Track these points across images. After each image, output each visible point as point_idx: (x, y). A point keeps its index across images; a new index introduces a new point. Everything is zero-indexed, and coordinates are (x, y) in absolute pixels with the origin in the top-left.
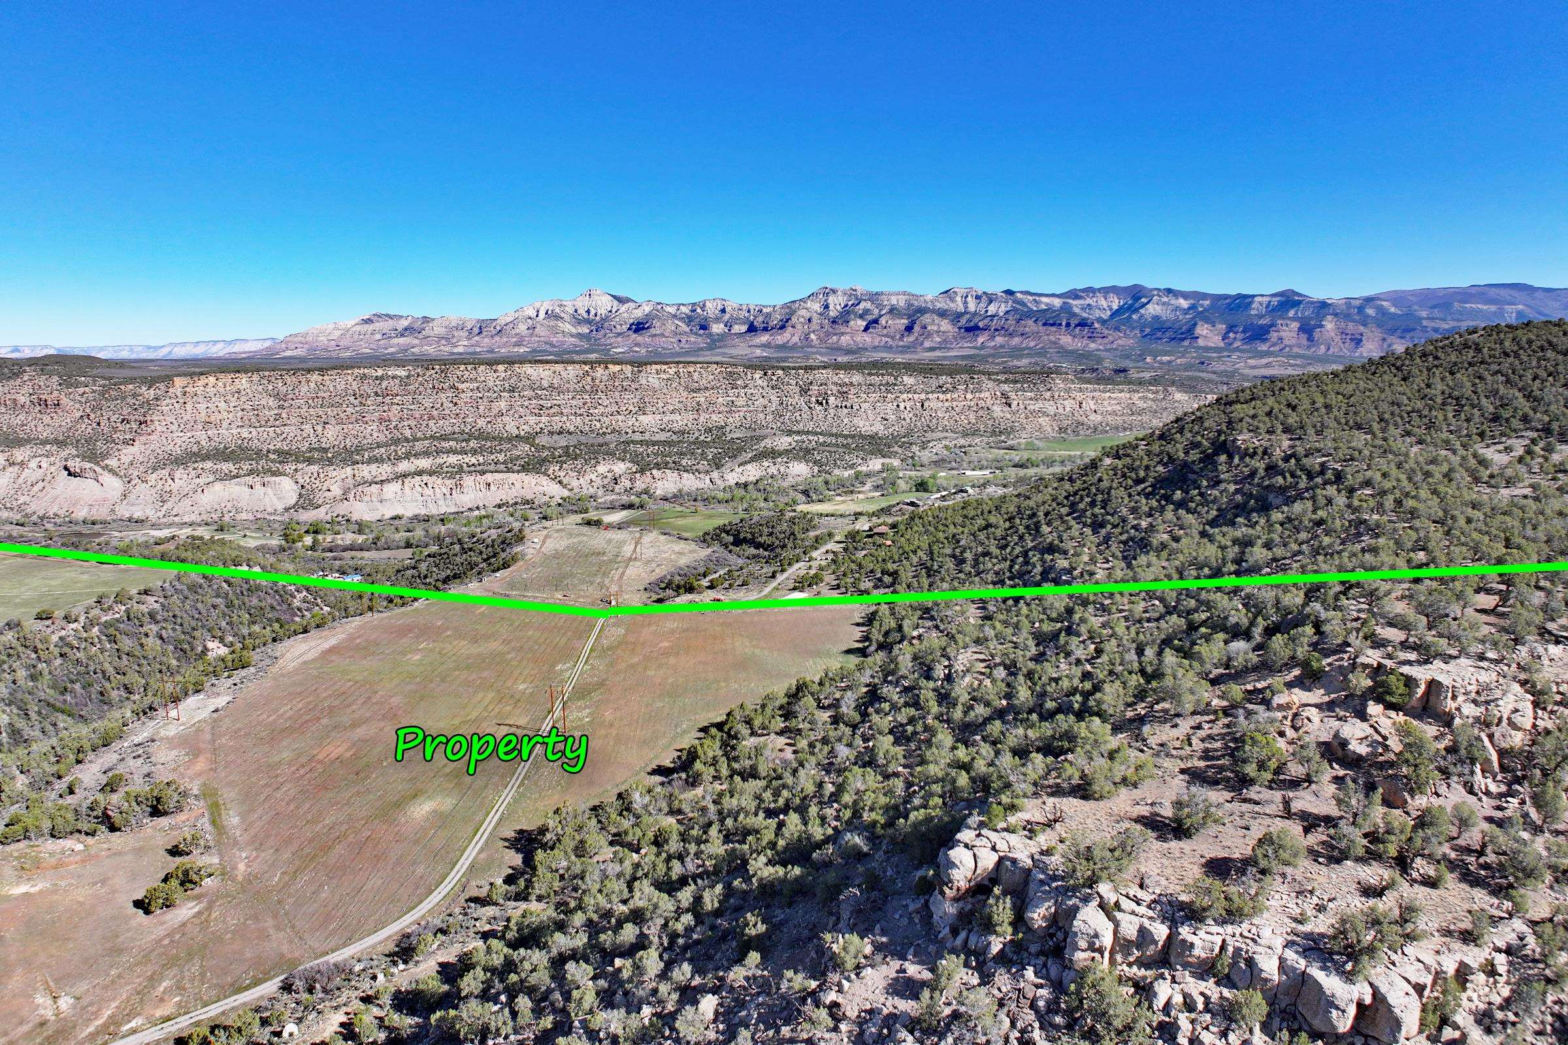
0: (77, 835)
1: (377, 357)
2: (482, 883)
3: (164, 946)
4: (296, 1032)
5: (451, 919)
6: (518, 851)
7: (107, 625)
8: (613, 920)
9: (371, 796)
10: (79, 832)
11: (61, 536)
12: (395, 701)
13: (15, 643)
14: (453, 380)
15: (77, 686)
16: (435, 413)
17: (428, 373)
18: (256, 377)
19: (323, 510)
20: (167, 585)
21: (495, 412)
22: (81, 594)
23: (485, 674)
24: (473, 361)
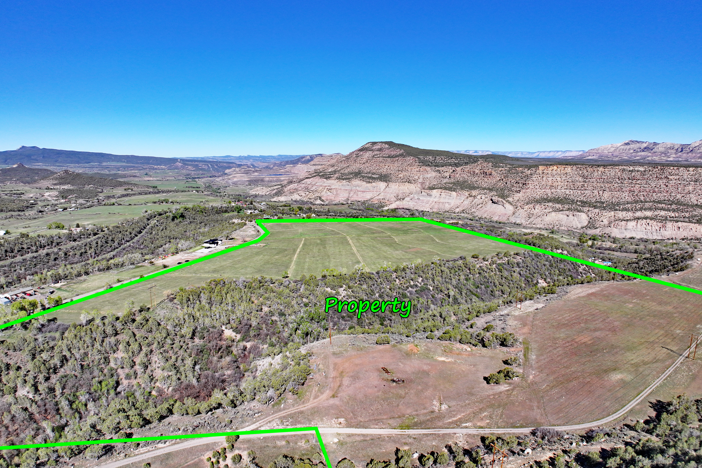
0: (469, 344)
1: (631, 161)
2: (634, 419)
3: (490, 399)
4: (530, 453)
5: (614, 431)
6: (655, 410)
7: (499, 265)
8: (687, 457)
9: (595, 364)
10: (471, 343)
11: (487, 226)
12: (616, 323)
13: (462, 265)
14: (667, 174)
15: (483, 287)
16: (656, 189)
17: (655, 170)
18: (574, 168)
19: (598, 230)
20: (526, 253)
21: (686, 191)
22: (491, 250)
23: (661, 321)
24: (677, 165)
